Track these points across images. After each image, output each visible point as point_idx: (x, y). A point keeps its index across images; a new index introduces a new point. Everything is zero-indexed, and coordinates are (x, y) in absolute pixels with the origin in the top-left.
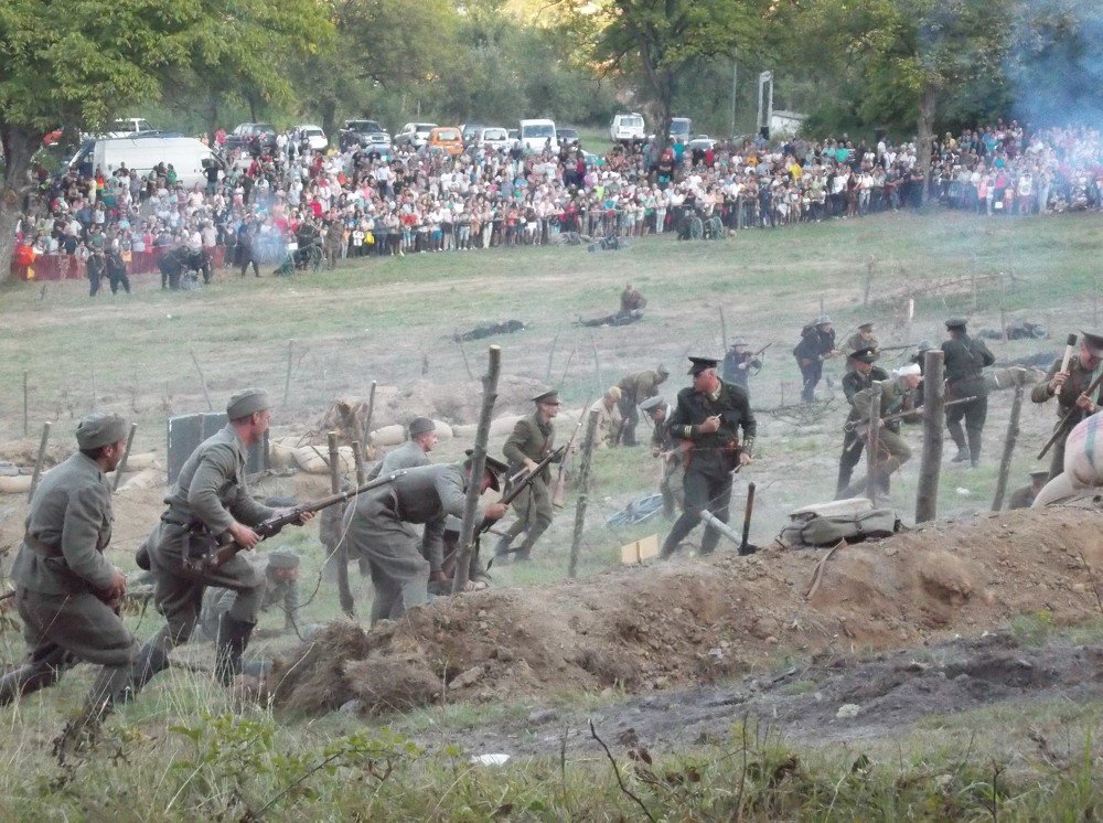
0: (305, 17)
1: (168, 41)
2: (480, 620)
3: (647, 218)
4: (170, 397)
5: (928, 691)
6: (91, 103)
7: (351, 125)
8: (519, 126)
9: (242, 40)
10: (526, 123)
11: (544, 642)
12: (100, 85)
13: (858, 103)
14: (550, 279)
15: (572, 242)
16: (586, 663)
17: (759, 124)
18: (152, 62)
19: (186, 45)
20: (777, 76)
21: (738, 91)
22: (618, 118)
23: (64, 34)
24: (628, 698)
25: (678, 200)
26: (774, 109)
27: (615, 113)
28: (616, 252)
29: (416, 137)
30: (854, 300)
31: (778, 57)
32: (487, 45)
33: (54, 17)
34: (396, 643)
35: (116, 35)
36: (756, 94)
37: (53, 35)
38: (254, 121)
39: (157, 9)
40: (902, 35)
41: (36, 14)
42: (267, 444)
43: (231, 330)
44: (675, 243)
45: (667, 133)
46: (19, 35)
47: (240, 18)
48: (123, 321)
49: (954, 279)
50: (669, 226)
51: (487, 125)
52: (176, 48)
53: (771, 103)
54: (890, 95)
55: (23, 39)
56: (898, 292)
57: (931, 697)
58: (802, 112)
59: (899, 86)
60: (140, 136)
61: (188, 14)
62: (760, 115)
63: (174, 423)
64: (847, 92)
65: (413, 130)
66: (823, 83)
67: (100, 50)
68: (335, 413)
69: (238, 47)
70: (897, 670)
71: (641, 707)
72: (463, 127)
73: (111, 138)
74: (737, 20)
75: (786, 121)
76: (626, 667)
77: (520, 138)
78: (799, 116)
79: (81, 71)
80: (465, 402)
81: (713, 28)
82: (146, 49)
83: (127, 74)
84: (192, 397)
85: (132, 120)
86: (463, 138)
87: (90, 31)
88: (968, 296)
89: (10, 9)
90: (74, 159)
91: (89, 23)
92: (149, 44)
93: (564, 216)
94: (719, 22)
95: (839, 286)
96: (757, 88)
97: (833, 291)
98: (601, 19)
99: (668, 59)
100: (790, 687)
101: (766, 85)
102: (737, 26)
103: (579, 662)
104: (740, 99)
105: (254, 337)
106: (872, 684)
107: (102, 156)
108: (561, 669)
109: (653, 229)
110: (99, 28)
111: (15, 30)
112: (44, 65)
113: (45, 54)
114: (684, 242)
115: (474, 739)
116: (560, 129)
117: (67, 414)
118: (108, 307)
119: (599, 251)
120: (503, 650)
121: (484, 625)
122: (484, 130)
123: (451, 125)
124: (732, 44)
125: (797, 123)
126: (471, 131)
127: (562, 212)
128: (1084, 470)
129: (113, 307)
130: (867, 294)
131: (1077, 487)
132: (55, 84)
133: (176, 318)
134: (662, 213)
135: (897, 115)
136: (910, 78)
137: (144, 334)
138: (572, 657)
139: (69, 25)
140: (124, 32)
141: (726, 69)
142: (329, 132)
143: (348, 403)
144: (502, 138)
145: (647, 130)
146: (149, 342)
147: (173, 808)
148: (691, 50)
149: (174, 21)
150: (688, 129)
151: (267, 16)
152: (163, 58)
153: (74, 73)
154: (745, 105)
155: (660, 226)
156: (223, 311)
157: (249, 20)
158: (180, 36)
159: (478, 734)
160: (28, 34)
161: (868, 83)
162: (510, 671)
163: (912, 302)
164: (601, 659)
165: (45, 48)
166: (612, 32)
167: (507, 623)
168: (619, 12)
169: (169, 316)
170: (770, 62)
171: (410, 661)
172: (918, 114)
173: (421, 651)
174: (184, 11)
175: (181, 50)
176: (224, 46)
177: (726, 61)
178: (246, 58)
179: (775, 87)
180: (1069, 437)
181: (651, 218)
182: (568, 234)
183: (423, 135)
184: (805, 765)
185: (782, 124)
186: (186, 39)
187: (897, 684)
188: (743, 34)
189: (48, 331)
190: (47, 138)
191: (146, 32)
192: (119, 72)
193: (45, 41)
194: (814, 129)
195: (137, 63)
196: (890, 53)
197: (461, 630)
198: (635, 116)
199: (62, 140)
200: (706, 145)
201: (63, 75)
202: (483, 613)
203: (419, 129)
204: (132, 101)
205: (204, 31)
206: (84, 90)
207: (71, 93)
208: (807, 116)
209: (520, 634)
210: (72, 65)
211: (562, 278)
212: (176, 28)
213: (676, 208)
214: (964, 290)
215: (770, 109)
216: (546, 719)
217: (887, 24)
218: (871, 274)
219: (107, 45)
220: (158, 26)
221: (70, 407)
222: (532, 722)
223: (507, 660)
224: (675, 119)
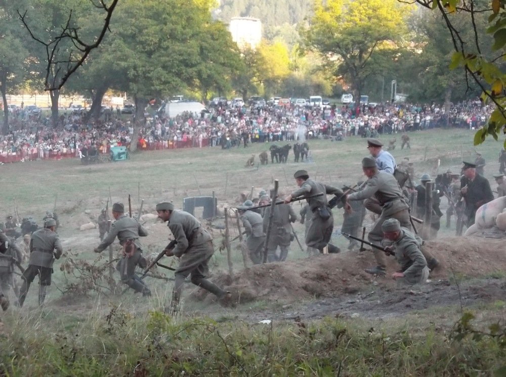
0: (236, 62)
1: (190, 70)
2: (270, 273)
3: (352, 130)
4: (187, 191)
5: (415, 301)
6: (165, 91)
7: (252, 98)
8: (309, 98)
9: (215, 70)
10: (312, 97)
11: (291, 280)
12: (167, 85)
13: (425, 91)
14: (317, 151)
15: (326, 138)
16: (305, 288)
17: (392, 98)
18: (185, 77)
19: (196, 72)
20: (398, 82)
21: (385, 86)
22: (344, 96)
23: (155, 68)
24: (317, 301)
25: (362, 124)
26: (397, 92)
27: (342, 94)
28: (340, 142)
29: (274, 102)
30: (421, 159)
31: (397, 75)
32: (299, 71)
33: (151, 62)
34: (241, 280)
35: (173, 69)
36: (391, 88)
37: (152, 68)
38: (220, 96)
39: (186, 60)
40: (440, 68)
41: (146, 61)
42: (216, 207)
43: (209, 168)
44: (361, 139)
45: (359, 101)
46: (141, 69)
47: (214, 62)
48: (173, 164)
49: (456, 152)
50: (359, 133)
51: (299, 98)
52: (193, 72)
53: (396, 91)
54: (436, 89)
55: (142, 70)
56: (436, 157)
57: (415, 303)
58: (407, 94)
59: (439, 86)
60: (182, 102)
61: (197, 62)
62: (392, 95)
63: (186, 200)
64: (421, 87)
65: (273, 99)
66: (414, 84)
67: (167, 73)
68: (240, 197)
69: (213, 72)
70: (405, 293)
71: (321, 304)
72: (290, 99)
73: (171, 102)
74: (383, 63)
75: (401, 97)
76: (318, 289)
77: (309, 102)
78: (406, 95)
79: (161, 80)
80: (285, 193)
81: (375, 66)
82: (183, 73)
83: (176, 81)
84: (194, 191)
85: (179, 96)
86: (290, 102)
87: (164, 67)
88: (460, 158)
89: (138, 60)
90: (159, 110)
91: (164, 65)
92: (184, 71)
93: (324, 129)
94: (377, 63)
95: (416, 154)
96: (391, 86)
97: (414, 156)
98: (337, 62)
99: (360, 76)
100: (372, 298)
101: (394, 85)
102: (383, 65)
103: (303, 288)
104: (385, 89)
105: (216, 170)
106: (397, 298)
107: (168, 109)
108: (297, 290)
109: (354, 134)
110: (167, 66)
111: (139, 67)
112: (149, 79)
113: (149, 75)
114: (364, 138)
115: (264, 314)
116: (324, 99)
117: (152, 196)
118: (169, 160)
119: (335, 141)
120: (277, 283)
121: (271, 275)
122: (298, 100)
123: (287, 98)
124: (381, 71)
125: (405, 98)
126: (293, 100)
127: (322, 128)
128: (481, 222)
129: (170, 160)
130: (425, 157)
131: (479, 229)
132: (153, 85)
133: (191, 164)
134: (357, 128)
135: (439, 95)
136: (443, 83)
137: (180, 169)
138: (301, 286)
139: (157, 65)
140: (175, 67)
141: (381, 79)
142: (245, 100)
143: (244, 194)
144: (304, 102)
145: (353, 100)
146: (181, 172)
147: (147, 339)
148: (368, 73)
149: (192, 64)
150: (367, 100)
151: (223, 62)
152: (188, 76)
153: (159, 81)
154: (387, 91)
155: (356, 133)
156: (206, 161)
157: (217, 63)
158: (195, 69)
159: (266, 312)
160: (144, 68)
161: (429, 84)
162: (279, 290)
163: (439, 160)
164: (311, 287)
165: (149, 73)
166: (341, 67)
167: (279, 274)
168: (343, 60)
169: (189, 163)
170: (395, 77)
171: (245, 287)
172: (445, 95)
173: (249, 283)
174: (195, 60)
175: (194, 73)
176: (209, 72)
177: (380, 77)
178: (216, 76)
179: (397, 85)
180: (477, 211)
181: (353, 130)
182: (325, 135)
183: (277, 101)
184: (349, 332)
185: (398, 98)
186: (196, 70)
187: (405, 298)
188: (385, 67)
189: (148, 168)
190: (151, 102)
191: (183, 67)
192: (174, 81)
193: (149, 70)
194: (410, 100)
195: (180, 78)
196: (436, 74)
197: (263, 276)
198: (349, 95)
199: (155, 103)
200: (374, 105)
201: (156, 82)
202: (271, 270)
203: (275, 99)
204: (178, 90)
205: (202, 67)
206: (162, 87)
207: (158, 88)
208: (408, 95)
209: (283, 278)
210: (158, 79)
211: (322, 151)
212: (192, 66)
213: (362, 127)
214: (459, 156)
215: (395, 93)
216: (288, 308)
217: (435, 64)
218: (427, 150)
219: (170, 72)
220: (187, 65)
221: (154, 194)
222: (283, 309)
223: (278, 287)
224: (362, 96)
